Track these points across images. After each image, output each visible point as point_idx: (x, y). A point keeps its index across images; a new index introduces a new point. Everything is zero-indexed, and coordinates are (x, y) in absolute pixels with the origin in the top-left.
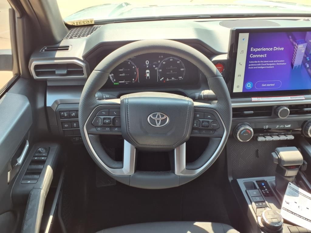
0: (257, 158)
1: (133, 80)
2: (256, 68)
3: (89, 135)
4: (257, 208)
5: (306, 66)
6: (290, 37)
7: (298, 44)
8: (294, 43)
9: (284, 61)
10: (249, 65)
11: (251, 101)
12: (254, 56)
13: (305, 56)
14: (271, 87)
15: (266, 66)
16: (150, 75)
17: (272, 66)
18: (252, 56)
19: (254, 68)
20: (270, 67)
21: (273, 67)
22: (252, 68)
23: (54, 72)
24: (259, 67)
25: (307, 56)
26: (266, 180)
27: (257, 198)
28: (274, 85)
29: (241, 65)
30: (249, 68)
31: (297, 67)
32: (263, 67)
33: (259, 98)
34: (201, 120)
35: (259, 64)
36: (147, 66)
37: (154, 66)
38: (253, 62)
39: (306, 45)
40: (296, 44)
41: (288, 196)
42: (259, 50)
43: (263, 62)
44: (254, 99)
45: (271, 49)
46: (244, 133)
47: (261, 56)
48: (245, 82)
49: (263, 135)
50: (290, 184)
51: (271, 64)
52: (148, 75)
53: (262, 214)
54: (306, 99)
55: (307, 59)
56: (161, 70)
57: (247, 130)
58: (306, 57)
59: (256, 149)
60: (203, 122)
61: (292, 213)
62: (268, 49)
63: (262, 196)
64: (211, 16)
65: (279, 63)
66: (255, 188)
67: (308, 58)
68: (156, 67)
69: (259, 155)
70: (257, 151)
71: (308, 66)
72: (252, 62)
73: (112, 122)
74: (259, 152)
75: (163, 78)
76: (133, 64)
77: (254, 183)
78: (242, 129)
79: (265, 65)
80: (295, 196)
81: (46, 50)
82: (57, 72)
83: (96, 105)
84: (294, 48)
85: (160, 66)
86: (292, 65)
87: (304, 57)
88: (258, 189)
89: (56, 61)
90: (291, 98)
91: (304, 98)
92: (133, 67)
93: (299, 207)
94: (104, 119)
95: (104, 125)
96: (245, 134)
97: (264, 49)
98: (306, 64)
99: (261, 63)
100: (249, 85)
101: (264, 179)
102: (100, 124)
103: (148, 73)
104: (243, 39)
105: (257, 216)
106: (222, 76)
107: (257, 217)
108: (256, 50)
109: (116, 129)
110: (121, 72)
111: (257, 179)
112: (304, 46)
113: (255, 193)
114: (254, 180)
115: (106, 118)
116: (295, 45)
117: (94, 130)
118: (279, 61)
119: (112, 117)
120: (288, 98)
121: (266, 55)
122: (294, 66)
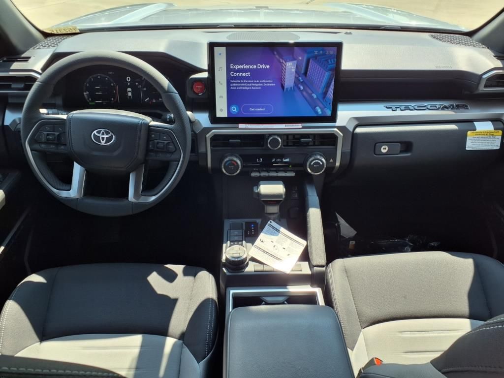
1: (112, 99)
2: (240, 88)
3: (33, 152)
5: (299, 88)
6: (275, 53)
7: (286, 62)
8: (281, 60)
9: (271, 81)
10: (232, 85)
11: (237, 128)
12: (236, 74)
13: (297, 76)
14: (260, 111)
15: (252, 86)
16: (132, 94)
17: (258, 86)
18: (233, 74)
19: (238, 88)
20: (257, 88)
21: (260, 88)
22: (235, 88)
23: (10, 85)
24: (243, 88)
25: (300, 76)
27: (235, 238)
28: (264, 109)
29: (221, 84)
30: (231, 88)
31: (289, 89)
32: (248, 88)
33: (247, 125)
34: (156, 141)
35: (243, 85)
36: (129, 84)
37: (137, 84)
38: (235, 81)
39: (296, 63)
40: (284, 62)
41: (265, 235)
42: (240, 67)
43: (247, 81)
44: (241, 126)
45: (255, 67)
46: (229, 164)
47: (244, 74)
48: (230, 104)
49: (257, 169)
50: (271, 222)
51: (257, 85)
52: (130, 94)
54: (303, 128)
55: (299, 80)
56: (145, 89)
57: (233, 162)
58: (298, 78)
60: (158, 143)
61: (264, 251)
62: (251, 67)
63: (242, 236)
64: (235, 26)
65: (266, 83)
67: (300, 78)
68: (139, 85)
71: (302, 88)
72: (233, 81)
73: (56, 139)
75: (148, 99)
76: (111, 80)
77: (242, 225)
79: (250, 85)
80: (274, 235)
81: (4, 61)
82: (13, 86)
83: (39, 119)
84: (282, 66)
85: (144, 83)
86: (283, 87)
87: (295, 77)
88: (243, 229)
89: (11, 74)
90: (286, 126)
91: (301, 127)
92: (112, 84)
93: (274, 246)
94: (48, 135)
95: (48, 142)
96: (231, 166)
97: (246, 67)
98: (299, 85)
99: (245, 83)
100: (234, 109)
101: (256, 221)
102: (43, 140)
103: (129, 91)
104: (220, 54)
106: (177, 92)
108: (237, 67)
109: (62, 147)
110: (98, 90)
111: (247, 221)
112: (293, 63)
113: (236, 232)
114: (244, 221)
115: (50, 134)
116: (282, 63)
117: (37, 146)
118: (266, 81)
119: (57, 133)
120: (283, 126)
121: (249, 73)
122: (285, 87)
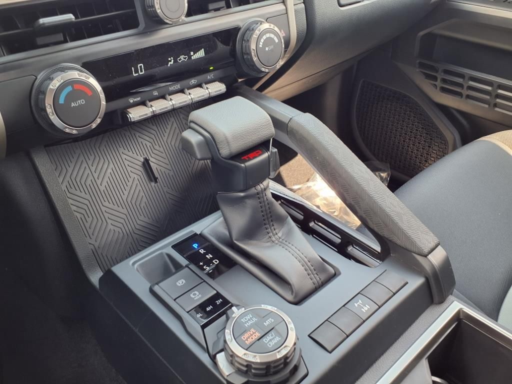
0: (153, 184)
4: (203, 327)
26: (198, 233)
27: (192, 295)
46: (70, 97)
49: (138, 99)
53: (225, 341)
57: (76, 87)
59: (142, 160)
63: (204, 281)
66: (178, 267)
69: (157, 175)
70: (146, 164)
74: (152, 164)
77: (169, 256)
78: (55, 84)
88: (187, 266)
96: (75, 100)
101: (192, 231)
105: (215, 356)
107: (213, 358)
111: (173, 241)
113: (181, 282)
114: (165, 246)
